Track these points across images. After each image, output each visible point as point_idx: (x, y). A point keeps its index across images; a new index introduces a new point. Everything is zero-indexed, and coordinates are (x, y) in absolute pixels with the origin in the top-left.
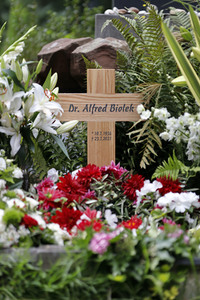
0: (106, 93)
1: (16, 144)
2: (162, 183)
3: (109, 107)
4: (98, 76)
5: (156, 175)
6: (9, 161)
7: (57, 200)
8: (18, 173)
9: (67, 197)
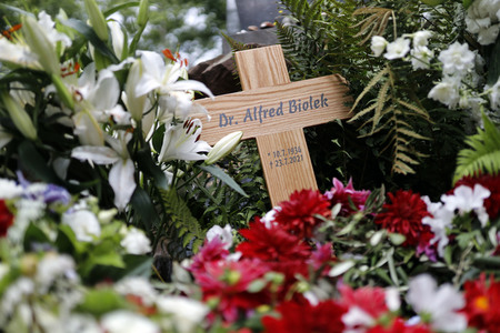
0: (275, 84)
1: (123, 183)
2: (485, 185)
3: (286, 106)
4: (257, 60)
5: (463, 170)
6: (106, 215)
7: (255, 286)
8: (136, 241)
9: (276, 269)
